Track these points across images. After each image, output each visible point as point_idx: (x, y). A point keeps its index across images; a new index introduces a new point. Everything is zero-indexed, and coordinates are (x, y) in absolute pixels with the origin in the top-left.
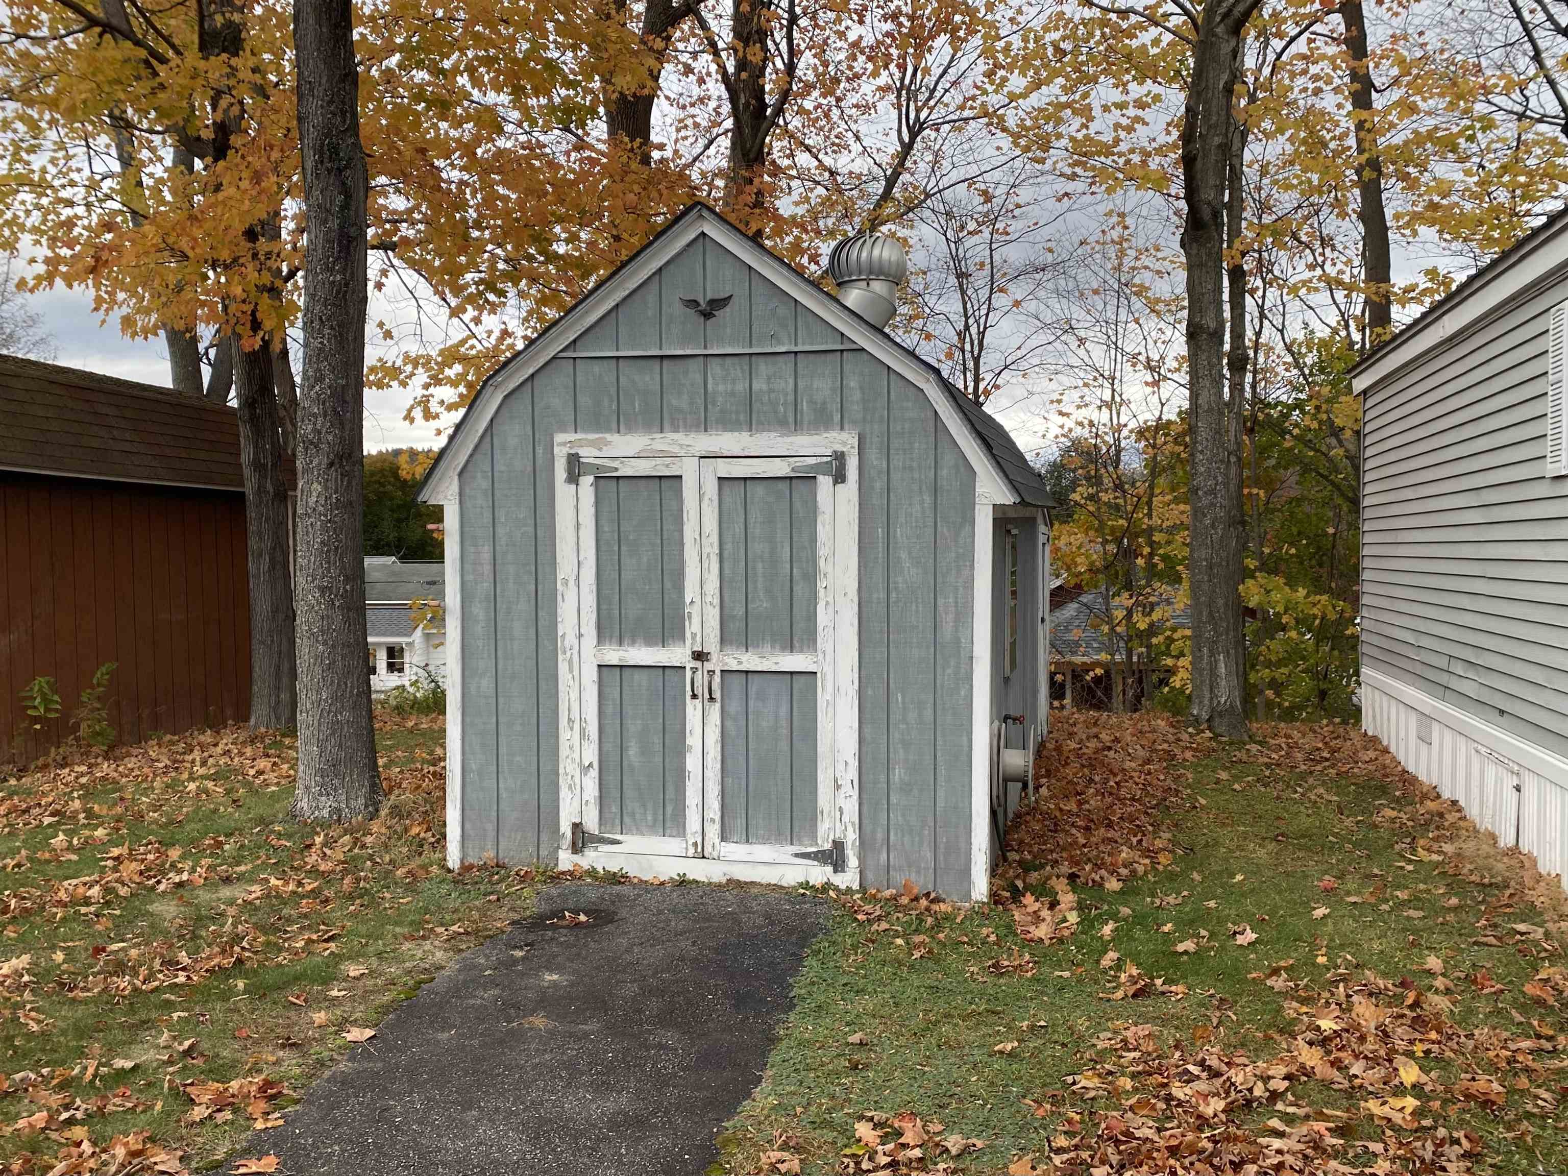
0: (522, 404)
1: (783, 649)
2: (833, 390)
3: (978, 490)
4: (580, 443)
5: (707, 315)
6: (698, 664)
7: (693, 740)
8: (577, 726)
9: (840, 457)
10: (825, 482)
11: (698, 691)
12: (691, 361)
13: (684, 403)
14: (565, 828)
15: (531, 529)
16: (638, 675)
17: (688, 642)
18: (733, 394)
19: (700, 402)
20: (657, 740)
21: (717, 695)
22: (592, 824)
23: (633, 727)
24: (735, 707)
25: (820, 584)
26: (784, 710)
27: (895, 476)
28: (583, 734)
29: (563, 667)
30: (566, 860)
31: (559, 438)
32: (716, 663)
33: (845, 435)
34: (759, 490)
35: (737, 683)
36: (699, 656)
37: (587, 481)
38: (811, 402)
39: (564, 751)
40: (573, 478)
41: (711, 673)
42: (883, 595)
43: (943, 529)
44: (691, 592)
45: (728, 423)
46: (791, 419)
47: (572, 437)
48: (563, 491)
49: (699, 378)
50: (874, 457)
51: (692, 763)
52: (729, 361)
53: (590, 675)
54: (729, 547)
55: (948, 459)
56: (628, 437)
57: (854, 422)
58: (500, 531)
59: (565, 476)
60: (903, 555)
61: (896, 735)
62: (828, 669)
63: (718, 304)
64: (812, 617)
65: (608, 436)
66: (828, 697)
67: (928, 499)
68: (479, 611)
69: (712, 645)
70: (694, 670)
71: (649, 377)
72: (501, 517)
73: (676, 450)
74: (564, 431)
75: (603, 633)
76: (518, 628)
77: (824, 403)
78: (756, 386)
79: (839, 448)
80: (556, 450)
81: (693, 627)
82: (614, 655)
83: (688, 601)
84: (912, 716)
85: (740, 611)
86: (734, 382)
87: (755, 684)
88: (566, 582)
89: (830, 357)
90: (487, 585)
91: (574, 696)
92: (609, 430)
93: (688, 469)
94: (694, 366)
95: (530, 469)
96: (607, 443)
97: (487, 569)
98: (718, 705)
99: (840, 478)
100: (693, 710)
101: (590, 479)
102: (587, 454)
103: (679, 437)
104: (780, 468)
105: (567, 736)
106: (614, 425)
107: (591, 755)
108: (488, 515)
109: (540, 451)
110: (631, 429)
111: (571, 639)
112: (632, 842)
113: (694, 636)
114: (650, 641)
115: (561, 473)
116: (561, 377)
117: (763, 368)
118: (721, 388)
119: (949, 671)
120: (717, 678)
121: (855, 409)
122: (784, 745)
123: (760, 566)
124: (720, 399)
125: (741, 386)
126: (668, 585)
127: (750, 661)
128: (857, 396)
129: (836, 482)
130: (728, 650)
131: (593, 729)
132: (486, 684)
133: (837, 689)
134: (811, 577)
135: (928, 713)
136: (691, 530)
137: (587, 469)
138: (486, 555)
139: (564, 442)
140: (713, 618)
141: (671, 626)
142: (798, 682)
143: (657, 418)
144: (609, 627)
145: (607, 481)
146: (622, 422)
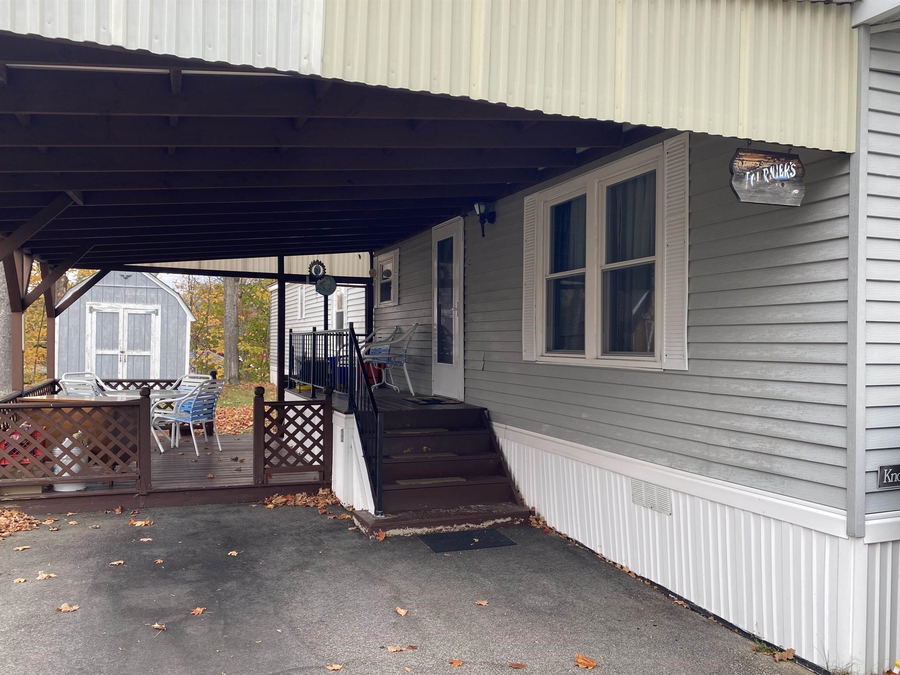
1: (142, 350)
2: (155, 296)
3: (187, 318)
4: (93, 304)
5: (126, 278)
6: (122, 354)
7: (120, 371)
8: (90, 368)
9: (157, 310)
10: (153, 315)
11: (122, 360)
12: (121, 288)
13: (120, 296)
15: (78, 323)
16: (106, 356)
17: (119, 349)
18: (132, 295)
19: (123, 296)
20: (110, 371)
21: (126, 360)
23: (105, 368)
24: (130, 363)
25: (152, 337)
26: (142, 363)
27: (169, 315)
29: (86, 355)
31: (87, 303)
32: (126, 354)
33: (158, 306)
34: (138, 316)
35: (131, 358)
36: (122, 352)
37: (95, 313)
38: (150, 298)
40: (91, 312)
41: (125, 356)
42: (166, 339)
43: (180, 326)
44: (120, 338)
45: (130, 301)
46: (145, 301)
47: (90, 303)
48: (88, 315)
49: (123, 292)
50: (165, 311)
52: (131, 288)
53: (94, 356)
54: (130, 328)
55: (181, 311)
56: (106, 304)
57: (159, 303)
58: (70, 324)
59: (89, 311)
60: (171, 331)
61: (168, 368)
62: (153, 354)
63: (129, 276)
64: (149, 344)
65: (100, 303)
66: (153, 360)
67: (176, 320)
68: (63, 342)
69: (125, 349)
70: (121, 355)
71: (111, 291)
72: (70, 320)
73: (118, 307)
74: (88, 301)
75: (98, 346)
76: (74, 346)
77: (153, 299)
78: (137, 294)
79: (157, 308)
80: (87, 306)
81: (121, 346)
82: (100, 352)
83: (119, 340)
84: (172, 364)
85: (132, 342)
86: (132, 293)
87: (135, 358)
88: (88, 335)
89: (155, 289)
90: (66, 336)
91: (90, 361)
92: (100, 302)
93: (121, 311)
94: (122, 290)
95: (79, 309)
96: (100, 305)
97: (66, 332)
98: (126, 363)
99: (157, 314)
100: (120, 364)
101: (95, 312)
102: (95, 307)
103: (118, 304)
104: (143, 312)
106: (102, 300)
108: (67, 320)
109: (82, 305)
110: (106, 302)
111: (89, 348)
113: (121, 348)
114: (109, 349)
115: (87, 311)
117: (139, 290)
118: (129, 294)
119: (180, 355)
120: (126, 357)
121: (161, 300)
122: (142, 371)
123: (137, 332)
124: (128, 297)
125: (134, 294)
126: (114, 336)
127: (135, 353)
128: (161, 298)
129: (156, 315)
130: (129, 351)
131: (94, 369)
132: (65, 359)
133: (155, 359)
134: (150, 335)
135: (176, 364)
136: (121, 325)
137: (94, 310)
138: (66, 328)
139: (88, 304)
140: (126, 344)
141: (115, 345)
142: (146, 358)
143: (113, 299)
144: (99, 345)
145: (100, 313)
146: (104, 300)
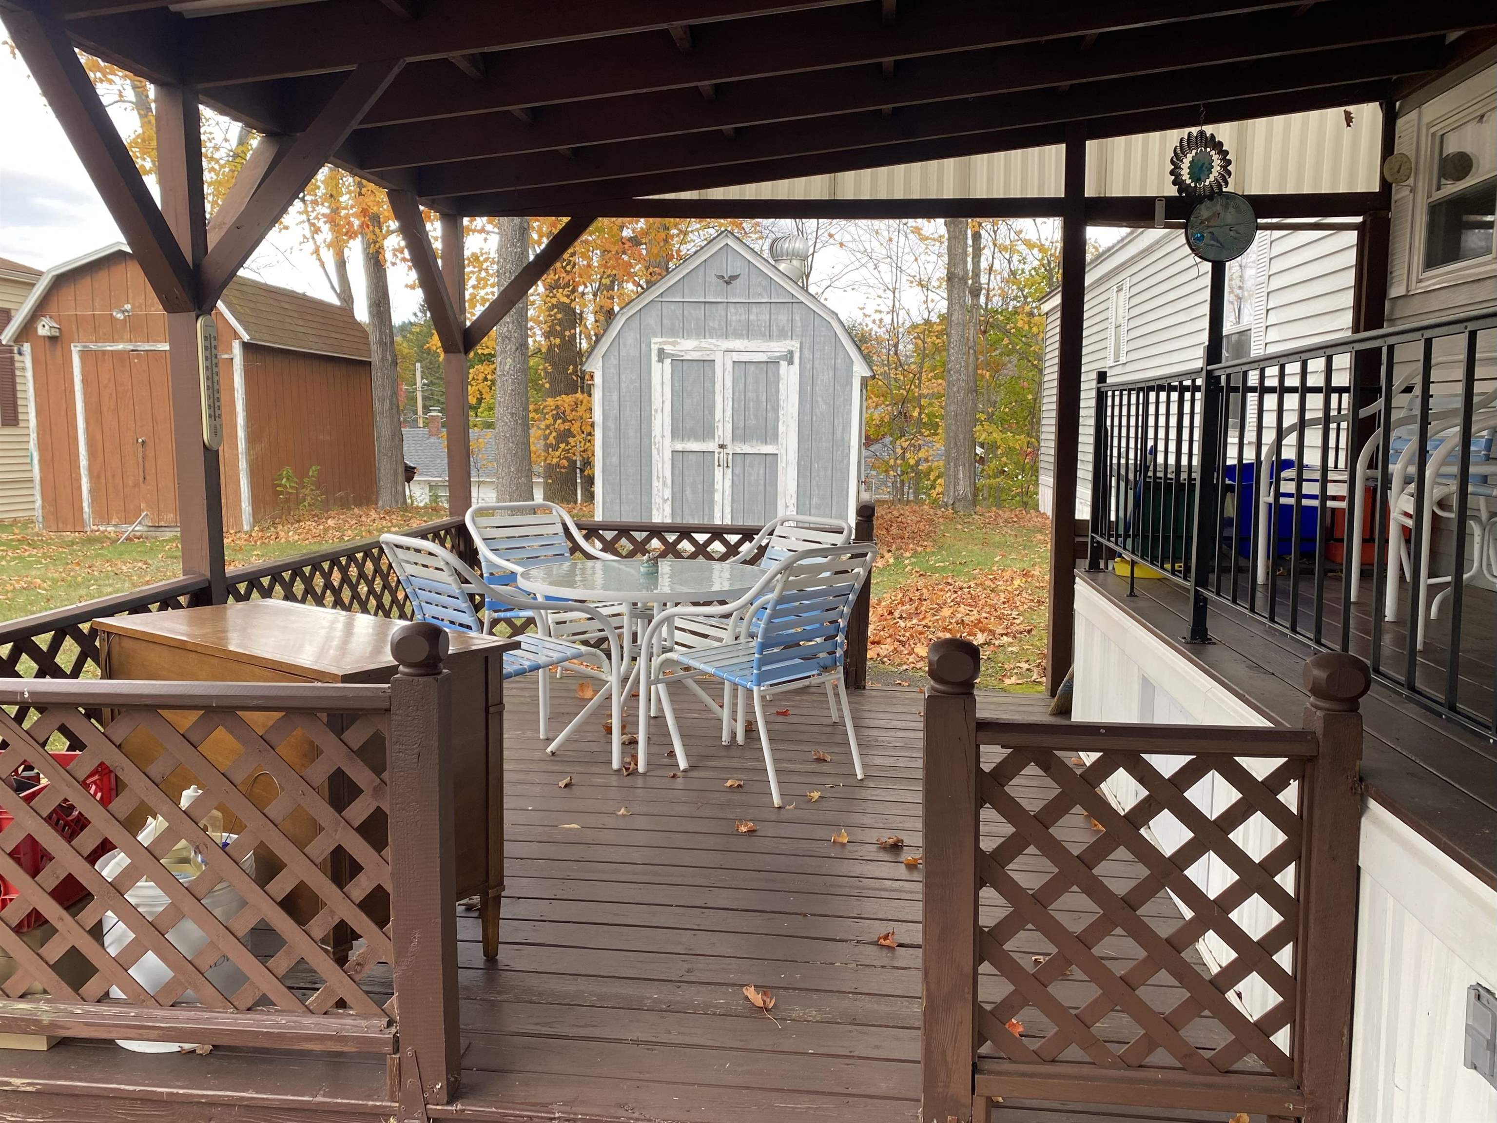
0: (635, 323)
1: (762, 442)
2: (788, 320)
3: (854, 369)
4: (665, 343)
5: (728, 283)
6: (721, 450)
7: (718, 486)
8: (661, 479)
9: (791, 353)
10: (783, 364)
11: (721, 463)
12: (720, 305)
13: (716, 325)
15: (638, 385)
16: (692, 457)
17: (717, 440)
18: (740, 321)
19: (723, 324)
20: (700, 487)
21: (730, 465)
23: (688, 480)
24: (738, 470)
25: (781, 412)
26: (762, 472)
27: (816, 362)
28: (664, 483)
29: (654, 452)
31: (654, 340)
32: (730, 450)
33: (793, 343)
34: (752, 368)
35: (739, 459)
36: (722, 446)
37: (668, 361)
38: (777, 326)
39: (655, 491)
40: (661, 360)
41: (728, 454)
42: (809, 418)
43: (838, 387)
44: (718, 415)
45: (737, 335)
46: (768, 334)
47: (659, 340)
48: (656, 366)
49: (723, 313)
50: (807, 354)
51: (718, 497)
52: (738, 305)
53: (668, 455)
54: (737, 394)
55: (841, 354)
56: (688, 341)
57: (797, 336)
58: (623, 385)
59: (657, 359)
60: (819, 399)
61: (814, 483)
62: (783, 452)
63: (734, 278)
64: (776, 428)
65: (678, 340)
66: (784, 465)
67: (831, 374)
68: (611, 424)
69: (728, 441)
70: (719, 453)
71: (699, 312)
72: (623, 378)
73: (712, 347)
74: (656, 337)
75: (674, 435)
76: (631, 433)
77: (784, 327)
78: (751, 318)
79: (791, 348)
80: (652, 346)
81: (719, 433)
82: (679, 447)
83: (717, 420)
84: (822, 473)
85: (741, 425)
86: (740, 315)
87: (748, 459)
88: (656, 411)
89: (786, 305)
90: (616, 412)
91: (660, 466)
92: (678, 337)
93: (718, 357)
94: (721, 308)
95: (638, 355)
96: (678, 343)
97: (616, 404)
98: (730, 470)
99: (791, 362)
100: (718, 473)
102: (668, 348)
103: (714, 341)
104: (763, 358)
105: (656, 485)
106: (681, 334)
107: (668, 494)
108: (616, 379)
109: (643, 346)
110: (689, 336)
111: (659, 438)
113: (719, 437)
114: (697, 439)
115: (654, 357)
116: (655, 311)
117: (755, 309)
118: (734, 318)
119: (839, 453)
120: (730, 457)
121: (798, 330)
122: (762, 488)
123: (751, 404)
124: (733, 324)
125: (744, 317)
126: (706, 412)
127: (747, 449)
128: (799, 324)
129: (789, 364)
130: (735, 443)
131: (669, 481)
132: (615, 460)
133: (787, 463)
134: (776, 409)
135: (829, 472)
136: (718, 387)
137: (668, 355)
138: (615, 397)
139: (656, 342)
140: (729, 427)
141: (708, 433)
142: (769, 458)
143: (702, 332)
144: (677, 433)
145: (678, 362)
146: (685, 333)
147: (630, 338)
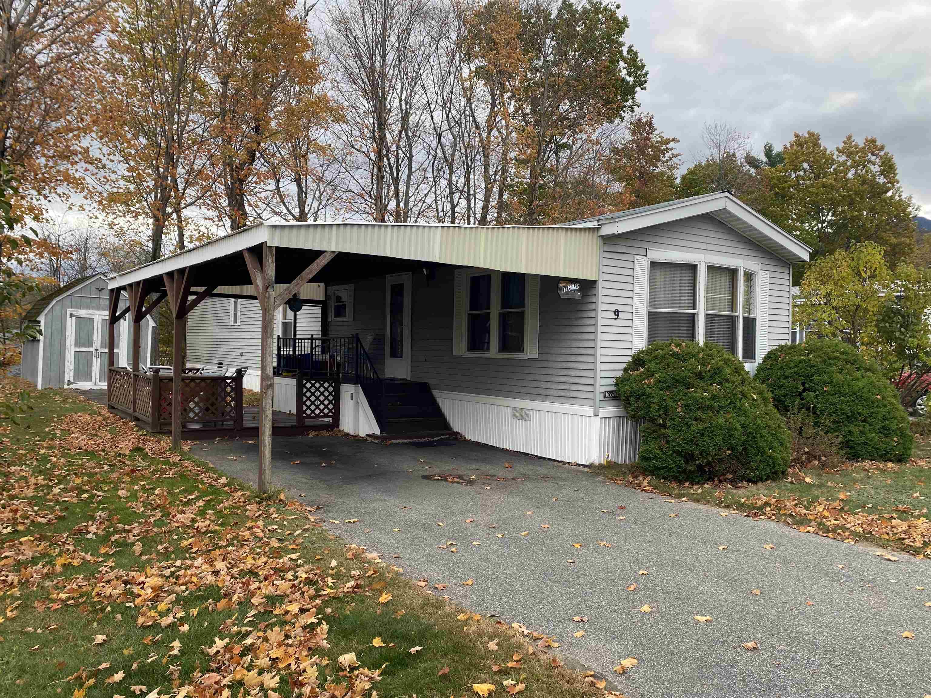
0: (60, 303)
4: (73, 311)
5: (100, 291)
7: (94, 364)
8: (69, 362)
11: (96, 356)
12: (96, 298)
13: (94, 305)
14: (66, 381)
15: (60, 326)
16: (83, 353)
17: (94, 347)
18: (105, 304)
19: (98, 305)
20: (86, 365)
21: (99, 356)
22: (72, 380)
23: (81, 363)
24: (103, 359)
25: (121, 338)
28: (71, 364)
29: (67, 351)
30: (66, 387)
32: (99, 351)
35: (103, 354)
36: (96, 350)
37: (74, 318)
39: (66, 366)
40: (71, 317)
41: (98, 353)
43: (143, 330)
44: (95, 338)
45: (103, 309)
47: (71, 310)
48: (69, 319)
51: (94, 368)
52: (104, 299)
53: (73, 353)
54: (103, 331)
56: (83, 311)
58: (54, 326)
59: (69, 317)
62: (122, 352)
64: (118, 344)
66: (122, 357)
68: (48, 341)
69: (99, 348)
70: (95, 352)
71: (88, 301)
72: (54, 323)
73: (93, 313)
74: (69, 308)
75: (76, 345)
76: (57, 344)
80: (67, 312)
81: (95, 345)
82: (78, 350)
83: (94, 340)
85: (104, 342)
86: (105, 302)
88: (68, 336)
90: (50, 336)
91: (69, 357)
93: (96, 317)
94: (97, 300)
95: (61, 315)
96: (79, 311)
97: (50, 333)
98: (99, 358)
100: (94, 359)
102: (74, 313)
103: (94, 311)
105: (67, 364)
106: (79, 308)
107: (72, 368)
108: (51, 324)
109: (63, 312)
110: (83, 309)
111: (69, 346)
112: (81, 383)
114: (85, 347)
116: (69, 299)
118: (102, 303)
120: (100, 354)
124: (102, 306)
126: (90, 337)
129: (124, 321)
130: (102, 349)
131: (73, 363)
132: (49, 355)
134: (119, 337)
136: (95, 327)
137: (74, 316)
138: (50, 330)
139: (69, 311)
140: (99, 343)
141: (90, 344)
143: (89, 307)
145: (78, 318)
146: (81, 307)
147: (58, 308)
